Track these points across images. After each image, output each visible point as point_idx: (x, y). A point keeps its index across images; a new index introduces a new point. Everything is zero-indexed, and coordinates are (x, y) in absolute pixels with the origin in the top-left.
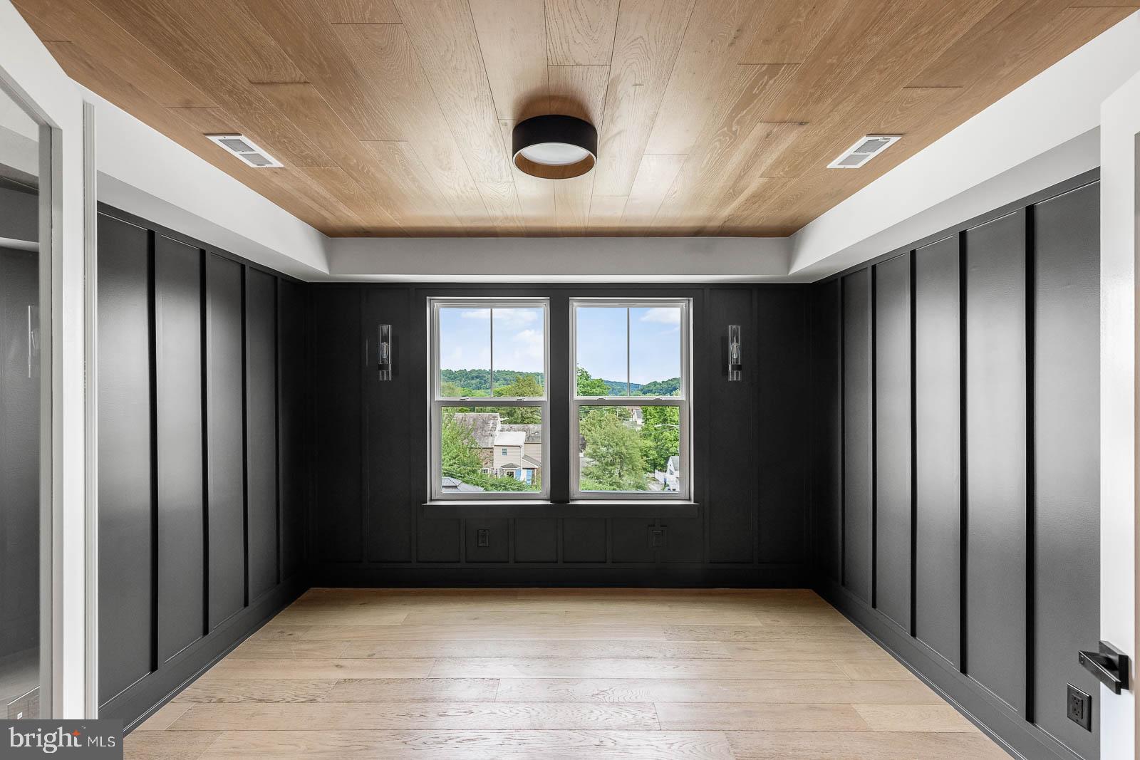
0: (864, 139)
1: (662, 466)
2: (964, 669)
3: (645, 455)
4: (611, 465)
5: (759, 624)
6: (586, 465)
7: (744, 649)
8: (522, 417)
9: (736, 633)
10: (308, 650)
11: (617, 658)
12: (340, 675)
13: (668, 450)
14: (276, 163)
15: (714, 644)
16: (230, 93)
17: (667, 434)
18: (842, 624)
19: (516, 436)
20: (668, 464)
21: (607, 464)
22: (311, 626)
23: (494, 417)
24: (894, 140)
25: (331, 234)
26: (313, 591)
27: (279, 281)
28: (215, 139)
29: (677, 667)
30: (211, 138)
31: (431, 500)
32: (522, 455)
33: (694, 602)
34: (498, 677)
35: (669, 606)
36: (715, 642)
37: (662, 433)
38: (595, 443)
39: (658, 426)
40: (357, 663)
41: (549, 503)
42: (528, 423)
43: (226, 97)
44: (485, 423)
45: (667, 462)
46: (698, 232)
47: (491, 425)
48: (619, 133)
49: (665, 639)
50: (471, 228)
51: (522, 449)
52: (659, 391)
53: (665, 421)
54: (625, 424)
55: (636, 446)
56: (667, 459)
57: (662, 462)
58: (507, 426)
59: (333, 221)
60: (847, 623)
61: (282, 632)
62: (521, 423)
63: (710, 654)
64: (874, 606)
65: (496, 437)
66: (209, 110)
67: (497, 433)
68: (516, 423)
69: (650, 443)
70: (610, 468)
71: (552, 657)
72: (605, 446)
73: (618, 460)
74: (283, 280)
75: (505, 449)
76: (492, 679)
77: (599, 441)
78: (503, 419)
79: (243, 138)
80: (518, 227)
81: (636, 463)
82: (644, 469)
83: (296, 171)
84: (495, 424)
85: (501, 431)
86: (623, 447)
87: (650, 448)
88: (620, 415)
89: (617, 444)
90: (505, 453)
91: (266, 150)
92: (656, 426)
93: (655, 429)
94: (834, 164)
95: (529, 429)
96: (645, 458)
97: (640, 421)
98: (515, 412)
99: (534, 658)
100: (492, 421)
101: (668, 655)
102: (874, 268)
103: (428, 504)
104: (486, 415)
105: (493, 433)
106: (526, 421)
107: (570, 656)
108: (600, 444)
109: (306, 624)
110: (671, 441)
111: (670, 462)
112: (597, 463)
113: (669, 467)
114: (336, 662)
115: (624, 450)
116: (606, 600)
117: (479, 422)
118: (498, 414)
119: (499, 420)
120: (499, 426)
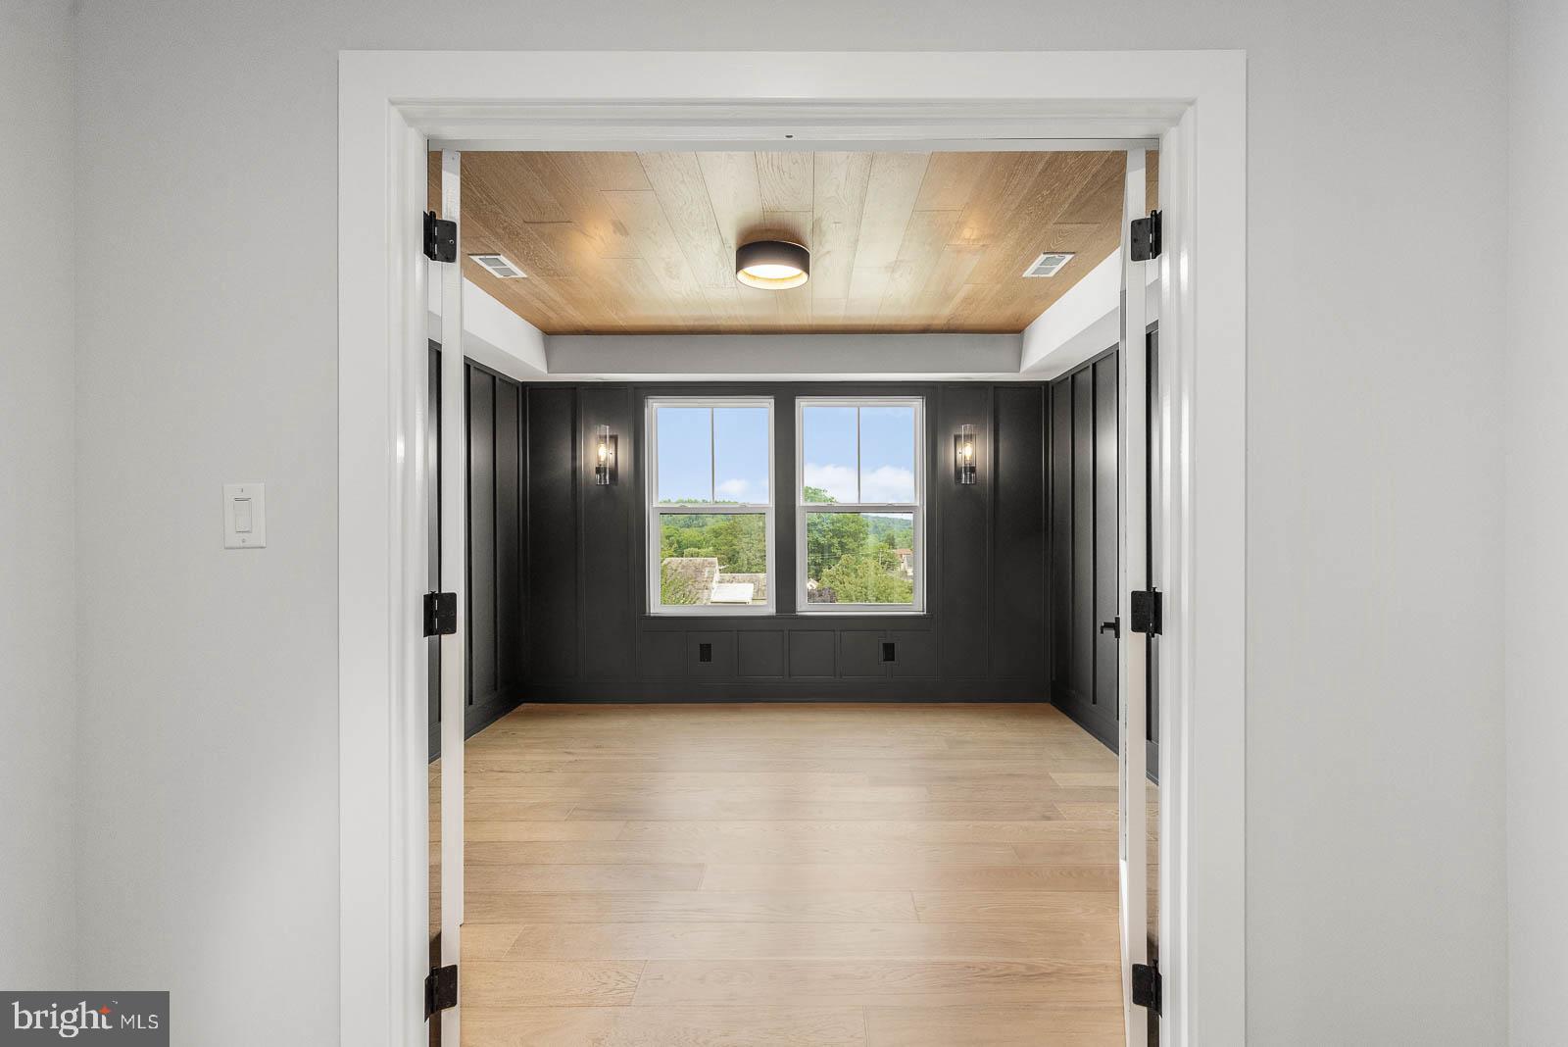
0: (1042, 257)
8: (749, 563)
10: (535, 743)
14: (521, 274)
16: (504, 229)
18: (1068, 726)
23: (711, 563)
24: (1069, 257)
25: (550, 333)
26: (524, 706)
27: (497, 380)
28: (476, 258)
30: (472, 257)
31: (650, 612)
40: (585, 750)
41: (775, 614)
42: (757, 572)
43: (501, 231)
44: (698, 570)
46: (925, 330)
47: (706, 575)
48: (828, 252)
58: (728, 576)
59: (556, 321)
60: (1074, 726)
62: (747, 572)
64: (1094, 702)
65: (713, 591)
66: (481, 239)
67: (714, 584)
68: (740, 572)
74: (500, 379)
78: (722, 567)
79: (502, 258)
83: (537, 280)
84: (712, 573)
85: (720, 582)
91: (516, 264)
94: (1028, 273)
95: (758, 580)
98: (739, 557)
100: (707, 569)
103: (647, 615)
104: (699, 560)
105: (709, 585)
106: (754, 569)
108: (854, 598)
109: (527, 727)
114: (565, 750)
117: (690, 572)
118: (715, 560)
119: (717, 567)
120: (717, 576)
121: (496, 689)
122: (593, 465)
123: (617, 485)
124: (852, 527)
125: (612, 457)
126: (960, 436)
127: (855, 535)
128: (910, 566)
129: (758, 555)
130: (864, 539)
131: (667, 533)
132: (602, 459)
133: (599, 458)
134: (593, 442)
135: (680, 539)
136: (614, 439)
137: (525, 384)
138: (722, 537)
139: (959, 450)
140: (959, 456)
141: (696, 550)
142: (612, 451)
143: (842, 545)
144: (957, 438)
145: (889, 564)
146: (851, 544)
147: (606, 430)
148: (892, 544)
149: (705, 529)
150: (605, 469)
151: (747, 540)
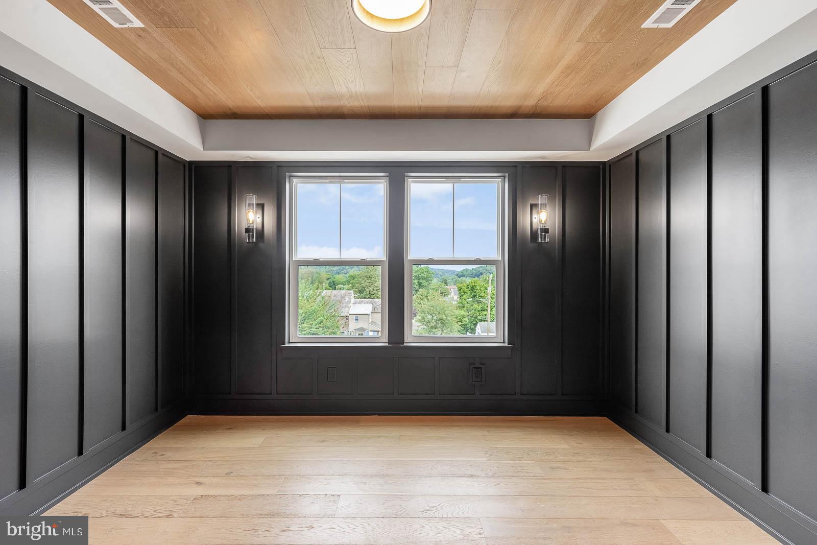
1: (472, 329)
2: (765, 488)
3: (460, 321)
4: (435, 328)
5: (566, 446)
6: (416, 328)
7: (556, 468)
8: (370, 293)
9: (547, 454)
10: (173, 469)
11: (444, 476)
12: (199, 491)
13: (476, 318)
14: (137, 23)
15: (529, 464)
17: (476, 306)
18: (637, 446)
19: (365, 307)
20: (477, 329)
21: (432, 327)
22: (181, 448)
23: (350, 293)
25: (204, 115)
26: (189, 418)
29: (498, 484)
31: (289, 342)
32: (370, 322)
33: (509, 427)
34: (338, 494)
35: (488, 431)
36: (529, 462)
37: (472, 305)
38: (423, 312)
39: (470, 299)
40: (215, 480)
41: (387, 345)
42: (374, 298)
44: (343, 297)
45: (475, 327)
46: (514, 115)
47: (347, 299)
49: (486, 459)
50: (322, 107)
51: (370, 317)
52: (470, 275)
53: (475, 296)
54: (446, 299)
55: (453, 314)
56: (475, 325)
57: (472, 327)
58: (358, 300)
60: (641, 446)
61: (155, 453)
62: (369, 298)
63: (526, 472)
64: (668, 430)
65: (350, 308)
67: (351, 305)
68: (365, 298)
69: (463, 312)
70: (434, 330)
71: (387, 475)
72: (431, 315)
73: (440, 325)
75: (357, 317)
76: (333, 495)
77: (426, 310)
78: (356, 295)
80: (362, 107)
81: (454, 327)
82: (459, 331)
83: (157, 34)
84: (350, 299)
85: (354, 304)
86: (444, 315)
87: (463, 316)
88: (442, 293)
89: (439, 313)
90: (357, 320)
92: (468, 300)
93: (467, 303)
94: (648, 24)
95: (375, 302)
96: (460, 323)
97: (456, 297)
98: (365, 290)
99: (371, 476)
100: (348, 297)
101: (490, 474)
102: (669, 137)
103: (286, 345)
104: (343, 292)
105: (349, 305)
106: (372, 296)
107: (404, 474)
108: (426, 312)
109: (177, 446)
110: (479, 311)
111: (478, 326)
112: (425, 327)
113: (477, 330)
114: (197, 479)
115: (445, 317)
116: (434, 426)
117: (339, 298)
118: (352, 292)
119: (353, 295)
120: (353, 300)
121: (156, 410)
122: (245, 226)
123: (263, 242)
124: (425, 275)
125: (259, 221)
126: (536, 205)
127: (426, 279)
128: (455, 294)
129: (375, 289)
130: (431, 280)
131: (328, 277)
132: (251, 222)
133: (248, 220)
134: (244, 209)
135: (334, 280)
136: (261, 206)
137: (191, 163)
138: (356, 279)
139: (535, 216)
140: (535, 221)
141: (343, 286)
142: (259, 215)
143: (420, 285)
144: (533, 206)
145: (444, 294)
146: (424, 283)
147: (254, 200)
148: (446, 283)
149: (348, 275)
150: (253, 229)
151: (369, 281)
